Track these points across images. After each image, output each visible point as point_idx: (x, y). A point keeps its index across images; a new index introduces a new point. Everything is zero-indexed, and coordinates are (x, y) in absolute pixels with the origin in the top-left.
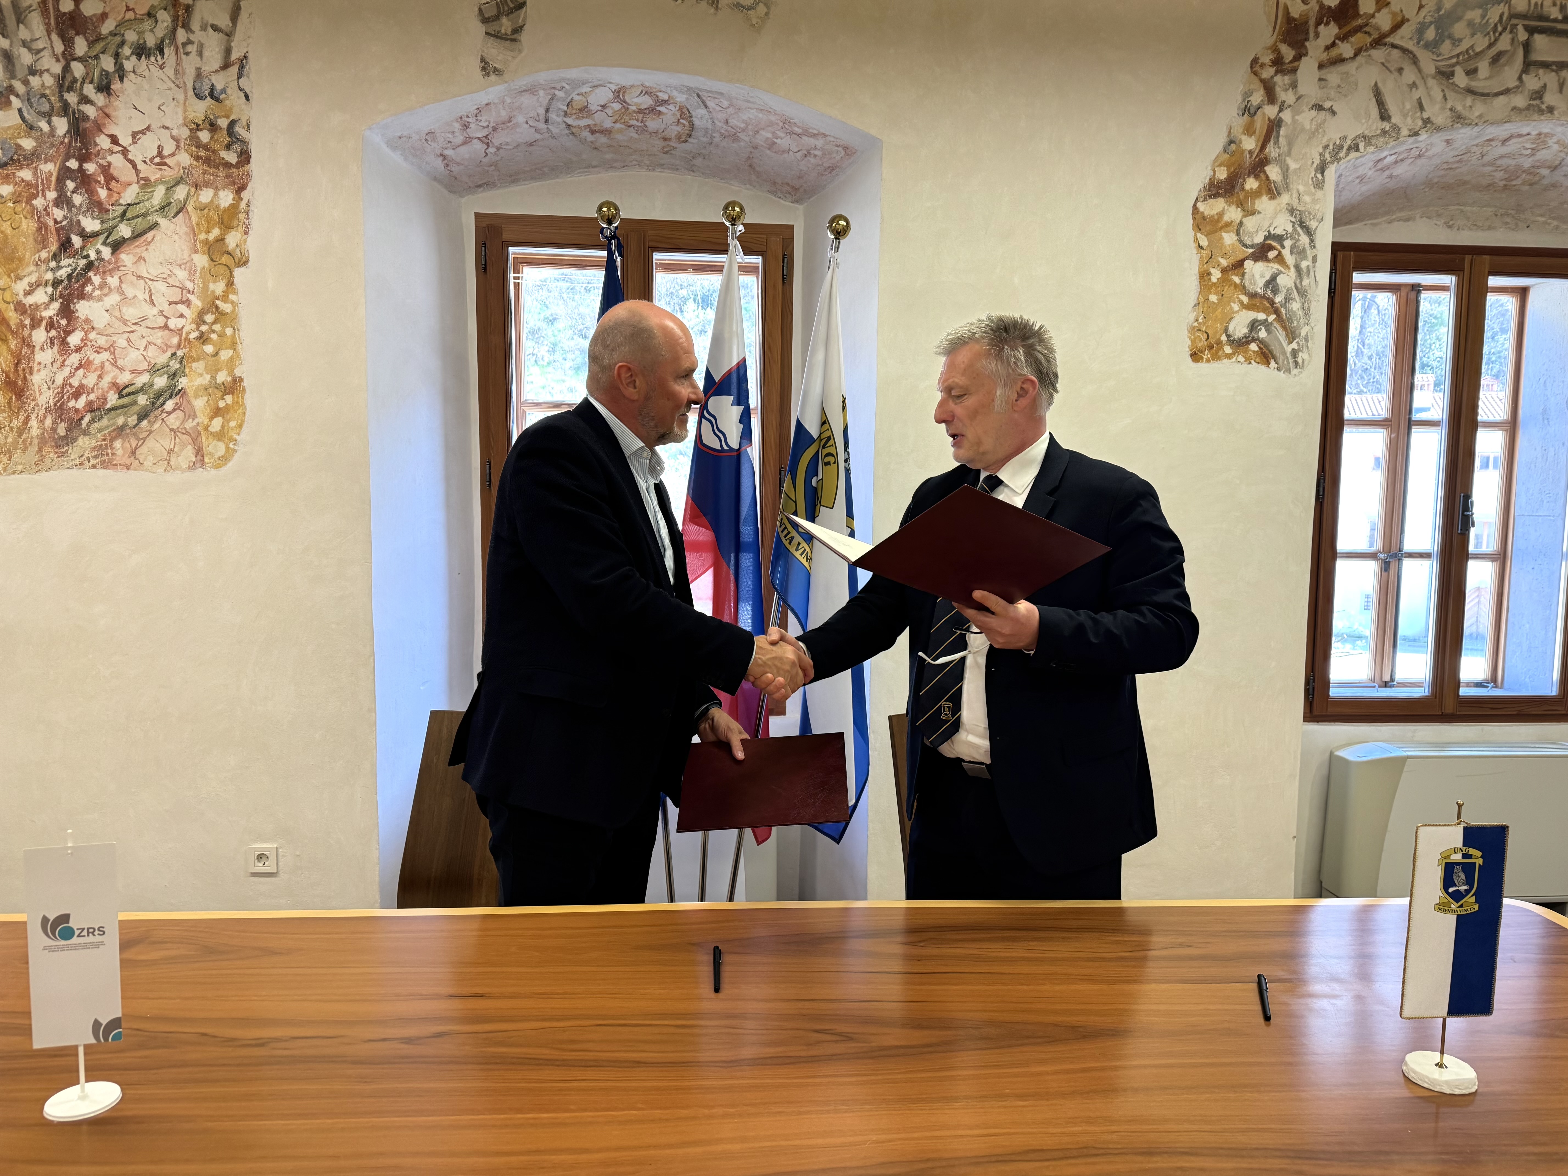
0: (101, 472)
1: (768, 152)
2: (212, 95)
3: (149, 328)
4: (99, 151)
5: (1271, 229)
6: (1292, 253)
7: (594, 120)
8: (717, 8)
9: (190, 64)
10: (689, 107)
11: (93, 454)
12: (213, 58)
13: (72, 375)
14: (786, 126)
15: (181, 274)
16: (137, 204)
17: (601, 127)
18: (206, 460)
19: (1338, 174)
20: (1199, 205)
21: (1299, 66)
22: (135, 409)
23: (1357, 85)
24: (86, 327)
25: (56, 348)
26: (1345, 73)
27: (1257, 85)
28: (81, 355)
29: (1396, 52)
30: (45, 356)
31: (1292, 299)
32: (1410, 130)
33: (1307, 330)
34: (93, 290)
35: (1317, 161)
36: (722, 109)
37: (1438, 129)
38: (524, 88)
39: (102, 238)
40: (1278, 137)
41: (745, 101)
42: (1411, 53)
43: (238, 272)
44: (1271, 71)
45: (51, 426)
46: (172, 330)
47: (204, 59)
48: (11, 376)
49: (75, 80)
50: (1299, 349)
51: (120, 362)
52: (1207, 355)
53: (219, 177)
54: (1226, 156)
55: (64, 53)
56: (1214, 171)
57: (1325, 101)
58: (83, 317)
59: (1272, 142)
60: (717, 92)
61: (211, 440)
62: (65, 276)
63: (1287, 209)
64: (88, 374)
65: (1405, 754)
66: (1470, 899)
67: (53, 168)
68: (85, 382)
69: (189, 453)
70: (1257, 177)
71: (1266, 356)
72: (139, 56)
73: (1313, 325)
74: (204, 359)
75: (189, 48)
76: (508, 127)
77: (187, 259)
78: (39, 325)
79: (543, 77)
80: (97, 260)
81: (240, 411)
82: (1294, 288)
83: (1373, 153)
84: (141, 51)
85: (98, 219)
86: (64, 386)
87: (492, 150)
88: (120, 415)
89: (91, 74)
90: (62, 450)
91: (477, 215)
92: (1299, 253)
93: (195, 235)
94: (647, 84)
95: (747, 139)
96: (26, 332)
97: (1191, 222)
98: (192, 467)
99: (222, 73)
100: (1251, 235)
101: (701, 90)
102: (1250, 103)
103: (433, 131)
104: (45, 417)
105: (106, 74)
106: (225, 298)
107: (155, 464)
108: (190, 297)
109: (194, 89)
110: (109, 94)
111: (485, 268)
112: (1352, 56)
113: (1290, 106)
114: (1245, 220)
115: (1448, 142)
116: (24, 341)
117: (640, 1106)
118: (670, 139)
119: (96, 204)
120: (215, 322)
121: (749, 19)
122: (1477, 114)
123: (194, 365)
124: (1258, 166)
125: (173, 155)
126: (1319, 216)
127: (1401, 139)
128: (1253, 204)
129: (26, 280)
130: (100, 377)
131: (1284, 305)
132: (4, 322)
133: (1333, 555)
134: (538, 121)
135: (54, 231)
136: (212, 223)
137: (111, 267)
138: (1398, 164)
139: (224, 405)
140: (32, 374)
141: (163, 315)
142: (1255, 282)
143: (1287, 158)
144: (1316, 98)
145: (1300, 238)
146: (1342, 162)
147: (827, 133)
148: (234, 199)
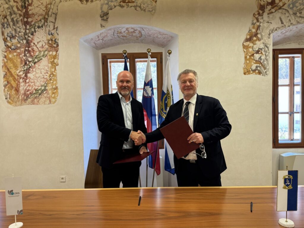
0: (32, 105)
1: (157, 38)
2: (52, 34)
3: (41, 78)
4: (31, 46)
5: (259, 47)
6: (264, 52)
7: (123, 34)
8: (145, 12)
9: (48, 29)
10: (141, 31)
11: (31, 102)
12: (52, 27)
13: (27, 87)
14: (160, 33)
15: (46, 68)
16: (38, 55)
17: (124, 36)
18: (51, 102)
19: (273, 35)
20: (244, 43)
21: (263, 14)
22: (38, 93)
23: (276, 17)
25: (24, 83)
26: (273, 15)
27: (255, 19)
28: (29, 84)
29: (284, 10)
30: (22, 84)
31: (265, 61)
32: (288, 26)
33: (268, 67)
34: (31, 72)
35: (268, 33)
36: (147, 31)
37: (294, 25)
38: (109, 29)
39: (32, 62)
40: (260, 29)
41: (151, 29)
42: (287, 10)
43: (57, 67)
44: (258, 16)
45: (23, 97)
46: (45, 78)
47: (50, 28)
48: (16, 88)
49: (27, 33)
50: (267, 71)
51: (36, 85)
52: (247, 73)
53: (53, 49)
54: (249, 33)
55: (25, 28)
56: (247, 36)
57: (269, 21)
58: (29, 77)
59: (259, 30)
60: (146, 28)
61: (52, 99)
62: (26, 69)
63: (262, 43)
64: (30, 87)
65: (296, 155)
66: (290, 186)
67: (23, 50)
68: (29, 89)
69: (48, 101)
70: (256, 37)
71: (260, 73)
75: (47, 26)
76: (106, 37)
77: (47, 65)
78: (21, 78)
79: (112, 27)
80: (31, 66)
81: (57, 93)
82: (265, 59)
83: (280, 31)
84: (39, 27)
85: (31, 58)
86: (26, 90)
87: (104, 41)
88: (36, 95)
89: (30, 32)
90: (25, 101)
91: (102, 54)
92: (266, 52)
93: (49, 60)
94: (132, 27)
95: (152, 36)
96: (19, 80)
97: (242, 47)
98: (49, 104)
99: (53, 30)
100: (255, 49)
101: (143, 27)
102: (253, 22)
103: (92, 38)
104: (22, 95)
105: (33, 32)
106: (54, 72)
107: (42, 103)
108: (48, 72)
109: (48, 33)
110: (33, 35)
112: (275, 11)
113: (262, 22)
114: (254, 46)
115: (297, 27)
116: (18, 82)
118: (138, 37)
119: (31, 56)
120: (53, 76)
121: (151, 13)
122: (302, 21)
123: (49, 85)
124: (256, 35)
125: (45, 46)
126: (269, 44)
127: (286, 27)
128: (255, 42)
129: (19, 70)
130: (32, 88)
131: (263, 62)
132: (15, 78)
133: (278, 113)
134: (112, 35)
135: (24, 61)
136: (52, 58)
137: (34, 67)
138: (286, 32)
139: (54, 92)
140: (20, 88)
141: (43, 76)
142: (257, 58)
143: (262, 33)
144: (267, 20)
145: (266, 49)
146: (274, 33)
147: (167, 34)
148: (56, 53)
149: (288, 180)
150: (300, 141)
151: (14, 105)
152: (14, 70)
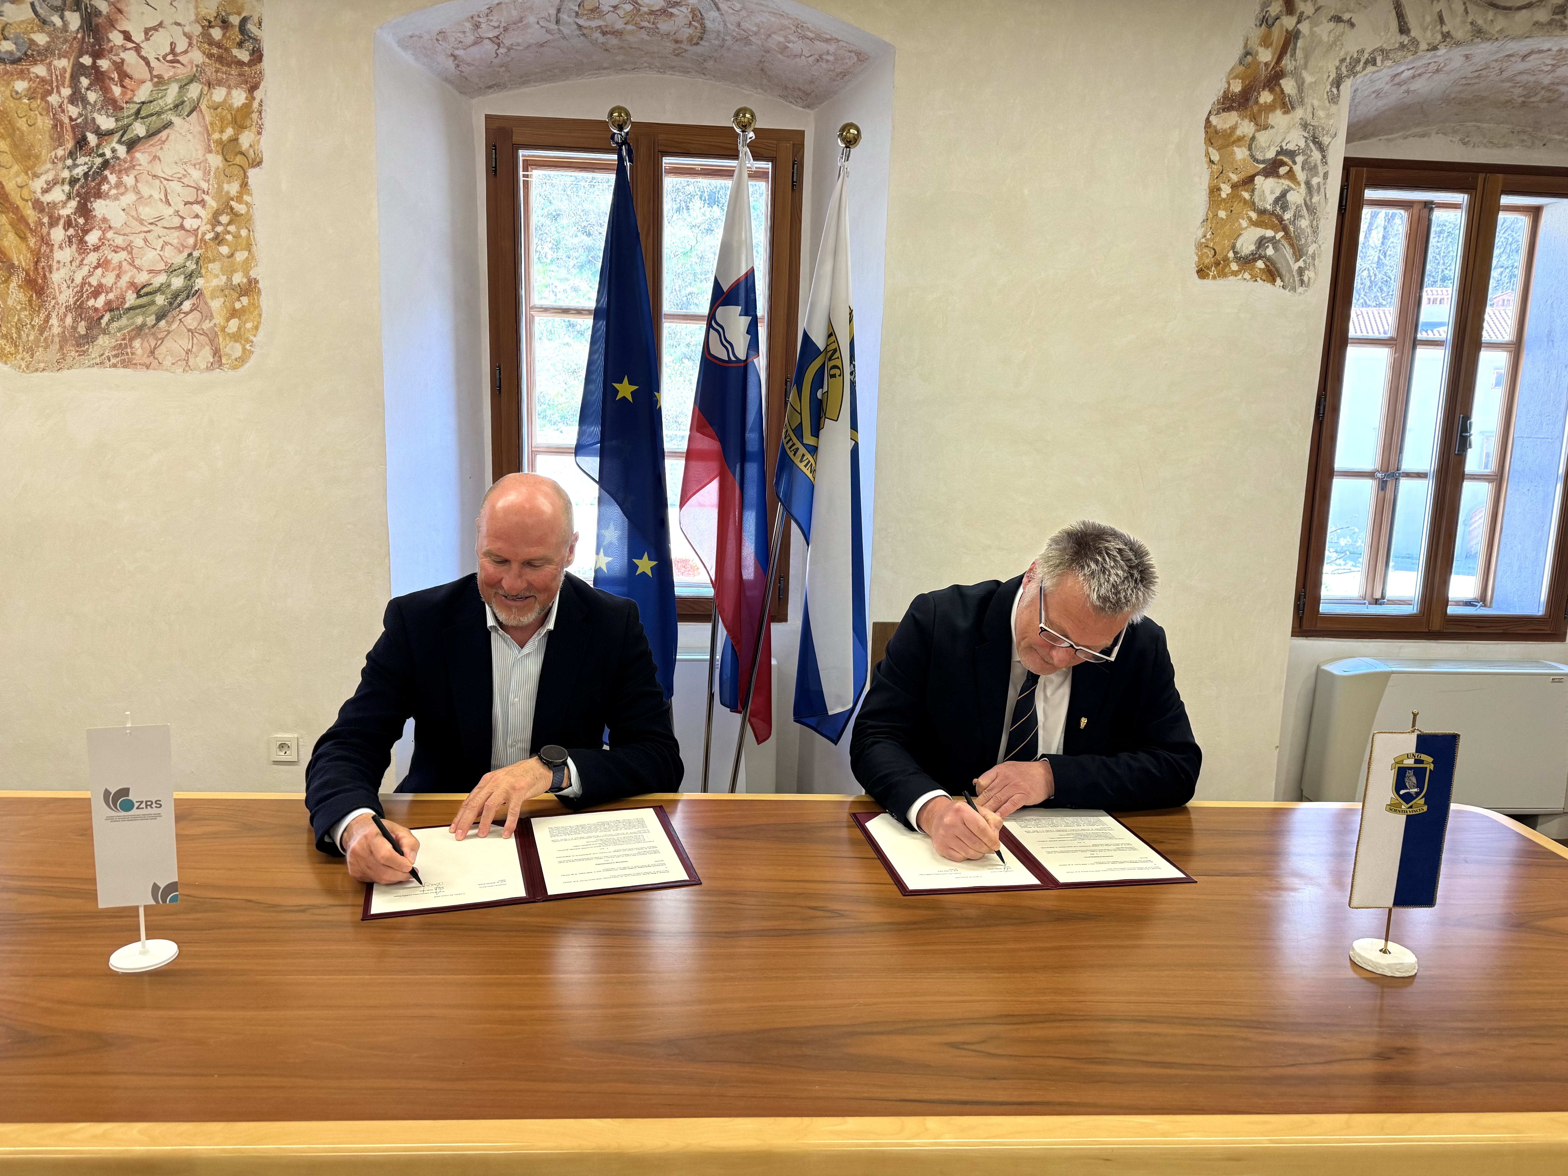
0: (121, 371)
1: (780, 56)
3: (166, 228)
4: (112, 47)
5: (1284, 144)
6: (1303, 169)
7: (605, 21)
10: (701, 10)
11: (114, 353)
13: (91, 274)
14: (799, 31)
15: (196, 174)
16: (151, 102)
17: (613, 28)
18: (224, 361)
19: (1353, 89)
20: (1212, 118)
22: (154, 308)
24: (103, 226)
25: (74, 247)
28: (99, 254)
30: (64, 255)
31: (1301, 216)
32: (1428, 44)
33: (1314, 248)
34: (110, 189)
35: (1333, 75)
36: (734, 12)
37: (1458, 44)
39: (117, 137)
40: (1295, 49)
41: (756, 4)
43: (252, 173)
45: (71, 324)
46: (187, 231)
48: (31, 273)
50: (1305, 267)
51: (137, 262)
52: (1213, 272)
53: (232, 75)
54: (1242, 68)
56: (1229, 84)
57: (1344, 12)
58: (100, 217)
59: (1288, 55)
61: (228, 342)
62: (81, 173)
63: (1301, 124)
64: (106, 273)
65: (1389, 669)
66: (1420, 801)
67: (67, 64)
68: (104, 281)
69: (206, 354)
70: (1271, 90)
71: (1272, 274)
73: (1320, 243)
74: (220, 260)
76: (519, 27)
77: (202, 159)
78: (57, 224)
80: (112, 159)
81: (256, 312)
82: (1303, 205)
83: (1390, 67)
85: (112, 117)
86: (83, 284)
87: (502, 50)
88: (138, 314)
90: (83, 349)
91: (488, 117)
92: (1310, 169)
93: (209, 135)
95: (759, 43)
96: (45, 230)
97: (1203, 135)
98: (210, 368)
100: (1263, 149)
102: (1268, 13)
103: (444, 30)
104: (65, 316)
106: (239, 199)
107: (173, 364)
108: (206, 197)
111: (495, 171)
113: (1308, 17)
114: (1257, 135)
115: (1467, 57)
116: (43, 239)
118: (681, 42)
119: (110, 102)
120: (230, 223)
122: (1498, 28)
123: (211, 266)
124: (1274, 79)
125: (186, 52)
126: (1332, 132)
127: (1420, 53)
128: (1267, 118)
129: (43, 178)
130: (118, 276)
131: (1293, 222)
132: (23, 219)
133: (1331, 473)
134: (549, 21)
135: (69, 129)
136: (226, 122)
137: (126, 165)
138: (1416, 79)
139: (240, 306)
140: (51, 272)
141: (179, 215)
142: (1265, 198)
143: (1303, 71)
144: (1336, 9)
145: (1312, 154)
146: (1358, 75)
147: (839, 38)
148: (247, 98)
149: (1414, 774)
150: (1412, 610)
151: (23, 366)
152: (17, 175)
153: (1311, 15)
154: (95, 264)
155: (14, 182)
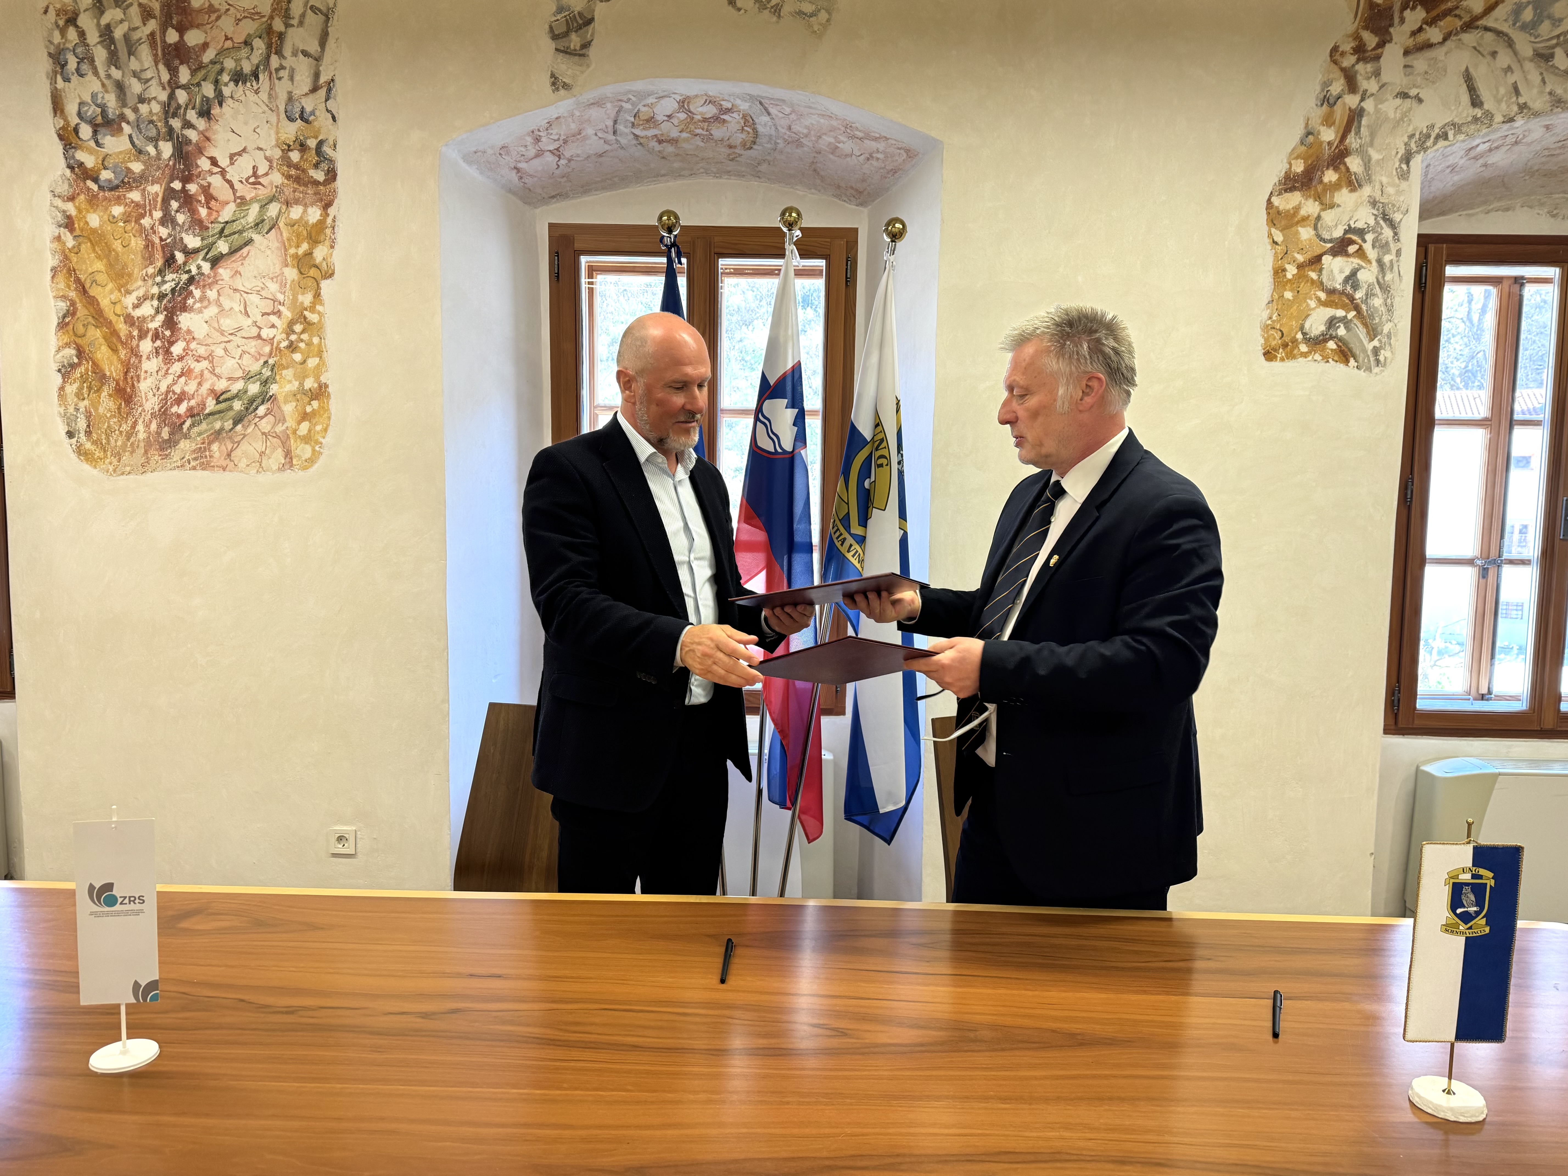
0: (200, 473)
1: (831, 156)
2: (302, 118)
3: (244, 338)
4: (200, 172)
5: (1352, 223)
6: (1374, 247)
7: (661, 130)
8: (779, 16)
9: (282, 88)
10: (752, 115)
11: (193, 456)
12: (303, 82)
13: (175, 382)
14: (848, 131)
15: (273, 287)
16: (234, 221)
17: (668, 136)
18: (295, 462)
19: (1425, 164)
20: (1274, 199)
21: (1382, 53)
22: (231, 414)
23: (1446, 71)
24: (187, 337)
25: (161, 357)
26: (1433, 59)
27: (1337, 74)
28: (183, 364)
29: (1489, 36)
30: (151, 365)
31: (1374, 295)
32: (1504, 116)
33: (1390, 327)
34: (194, 303)
35: (1402, 151)
36: (784, 116)
37: (1536, 114)
38: (592, 101)
39: (202, 254)
40: (1359, 127)
41: (806, 107)
42: (1506, 35)
43: (325, 284)
44: (1353, 59)
45: (156, 430)
46: (264, 340)
47: (295, 85)
48: (121, 383)
49: (179, 107)
50: (1381, 346)
51: (217, 371)
52: (1281, 353)
53: (308, 194)
54: (1303, 148)
55: (169, 82)
56: (1290, 164)
57: (1410, 88)
58: (185, 329)
59: (1353, 133)
60: (778, 100)
61: (299, 443)
62: (169, 289)
63: (1369, 202)
64: (189, 381)
65: (1497, 771)
66: (1481, 921)
67: (159, 189)
68: (186, 389)
69: (279, 456)
70: (1336, 169)
71: (1345, 354)
72: (236, 82)
73: (1396, 321)
74: (293, 367)
75: (282, 73)
76: (578, 139)
77: (279, 272)
78: (146, 336)
79: (609, 90)
80: (197, 275)
81: (326, 415)
82: (1376, 284)
83: (1464, 141)
84: (238, 77)
85: (199, 236)
86: (167, 392)
87: (563, 162)
88: (217, 420)
89: (193, 100)
90: (166, 452)
91: (551, 226)
92: (1382, 247)
93: (286, 250)
94: (711, 94)
95: (810, 144)
96: (134, 343)
97: (1265, 217)
98: (283, 468)
99: (311, 96)
100: (1329, 229)
101: (763, 98)
102: (1329, 93)
103: (506, 145)
104: (151, 422)
105: (206, 100)
106: (312, 309)
107: (248, 466)
108: (281, 308)
109: (286, 112)
110: (209, 119)
111: (558, 277)
112: (1440, 40)
113: (1372, 95)
114: (1323, 214)
115: (1547, 127)
116: (132, 351)
117: (630, 1088)
118: (735, 147)
119: (197, 222)
120: (303, 332)
121: (810, 26)
123: (284, 373)
124: (1338, 158)
125: (266, 174)
126: (1403, 209)
127: (1495, 126)
128: (1332, 197)
129: (135, 294)
130: (200, 384)
131: (1365, 301)
132: (115, 333)
133: (1422, 561)
134: (607, 132)
135: (159, 248)
136: (301, 238)
137: (210, 281)
138: (1493, 152)
139: (311, 410)
140: (139, 382)
141: (257, 326)
142: (1334, 277)
143: (1369, 149)
144: (1401, 86)
145: (1383, 231)
146: (1429, 151)
147: (888, 136)
148: (321, 215)
149: (1472, 891)
150: (1521, 706)
151: (111, 470)
152: (111, 292)
153: (1375, 92)
154: (178, 373)
155: (108, 299)
